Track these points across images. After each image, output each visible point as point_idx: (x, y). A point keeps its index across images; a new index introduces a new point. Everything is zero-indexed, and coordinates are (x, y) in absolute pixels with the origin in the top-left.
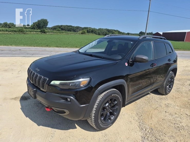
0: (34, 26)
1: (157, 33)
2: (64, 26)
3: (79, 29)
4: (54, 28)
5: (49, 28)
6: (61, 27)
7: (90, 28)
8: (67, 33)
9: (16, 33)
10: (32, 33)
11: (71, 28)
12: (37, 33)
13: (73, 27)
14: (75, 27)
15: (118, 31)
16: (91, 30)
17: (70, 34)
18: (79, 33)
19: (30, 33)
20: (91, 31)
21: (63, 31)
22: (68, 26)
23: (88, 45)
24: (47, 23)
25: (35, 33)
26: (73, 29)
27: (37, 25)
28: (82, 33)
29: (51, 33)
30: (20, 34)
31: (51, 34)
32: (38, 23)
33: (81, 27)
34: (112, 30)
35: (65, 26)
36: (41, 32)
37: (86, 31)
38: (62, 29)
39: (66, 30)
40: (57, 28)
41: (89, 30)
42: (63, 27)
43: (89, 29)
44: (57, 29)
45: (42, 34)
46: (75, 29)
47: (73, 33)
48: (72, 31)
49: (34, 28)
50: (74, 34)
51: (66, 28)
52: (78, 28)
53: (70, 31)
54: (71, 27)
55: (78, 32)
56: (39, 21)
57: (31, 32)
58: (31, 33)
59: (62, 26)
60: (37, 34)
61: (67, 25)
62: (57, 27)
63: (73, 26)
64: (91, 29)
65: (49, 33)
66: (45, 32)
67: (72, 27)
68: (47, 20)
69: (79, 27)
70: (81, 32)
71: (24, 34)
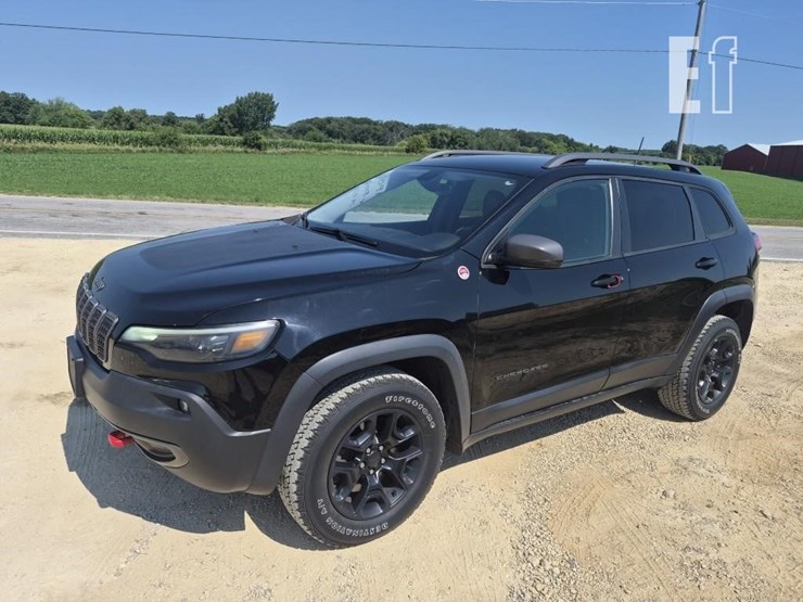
0: (221, 120)
1: (747, 147)
2: (336, 120)
3: (398, 131)
4: (300, 130)
5: (280, 130)
6: (328, 126)
7: (444, 127)
8: (349, 149)
9: (150, 148)
10: (211, 147)
11: (367, 130)
12: (229, 148)
13: (376, 123)
14: (381, 124)
15: (565, 139)
16: (446, 135)
17: (358, 153)
18: (396, 147)
19: (201, 148)
20: (447, 140)
21: (335, 142)
22: (355, 121)
23: (350, 194)
24: (273, 109)
25: (221, 147)
26: (375, 134)
27: (232, 118)
28: (408, 151)
29: (285, 150)
30: (166, 152)
31: (284, 154)
32: (238, 110)
33: (406, 126)
34: (538, 134)
35: (342, 122)
36: (244, 143)
37: (425, 142)
38: (330, 134)
39: (344, 138)
40: (310, 129)
41: (439, 137)
42: (333, 124)
43: (439, 131)
44: (310, 133)
45: (246, 152)
46: (380, 133)
47: (371, 150)
48: (370, 140)
49: (222, 129)
50: (374, 153)
51: (346, 127)
52: (393, 127)
53: (362, 142)
54: (366, 126)
55: (392, 144)
56: (239, 102)
57: (206, 143)
58: (207, 148)
59: (329, 120)
60: (229, 152)
61: (349, 118)
62: (310, 125)
63: (374, 119)
64: (450, 133)
65: (274, 150)
66: (259, 147)
67: (372, 126)
68: (271, 98)
69: (397, 123)
70: (405, 143)
71: (180, 152)
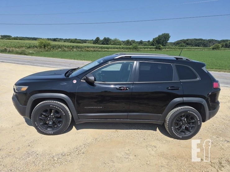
0: (153, 42)
2: (190, 40)
4: (177, 43)
6: (187, 42)
10: (146, 49)
13: (204, 40)
14: (206, 40)
18: (210, 48)
19: (143, 49)
21: (189, 47)
22: (197, 40)
24: (169, 38)
25: (149, 49)
26: (204, 44)
27: (157, 41)
28: (213, 49)
29: (168, 49)
31: (167, 51)
32: (159, 38)
35: (191, 40)
36: (156, 48)
37: (220, 46)
38: (188, 44)
39: (192, 45)
40: (181, 43)
42: (189, 41)
44: (181, 44)
45: (156, 50)
46: (206, 43)
48: (202, 45)
51: (193, 42)
52: (211, 41)
53: (198, 46)
54: (200, 41)
55: (210, 46)
56: (159, 36)
59: (187, 40)
60: (151, 50)
61: (195, 39)
62: (180, 42)
63: (204, 39)
65: (165, 50)
66: (160, 49)
68: (169, 34)
69: (213, 40)
71: (138, 51)
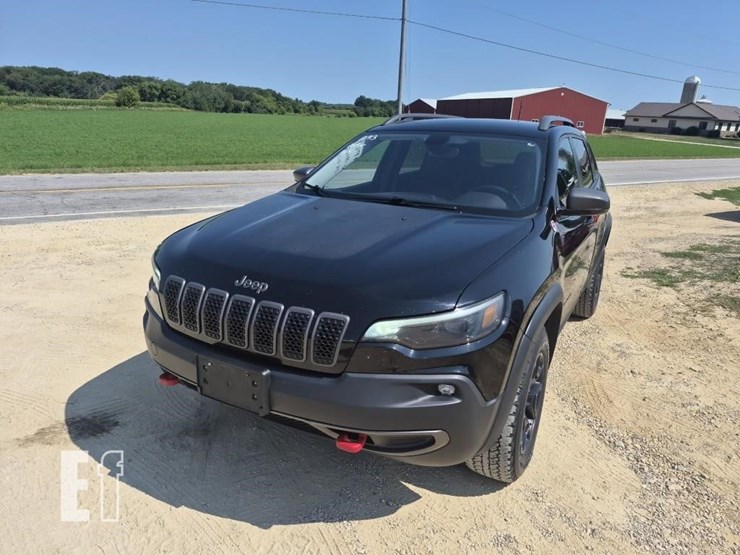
1: (419, 101)
2: (18, 70)
3: (98, 84)
6: (8, 77)
7: (150, 79)
8: (48, 103)
11: (60, 82)
13: (70, 74)
14: (77, 75)
15: (274, 94)
16: (155, 88)
17: (60, 107)
18: (100, 100)
20: (157, 93)
22: (43, 71)
26: (70, 86)
28: (118, 104)
33: (107, 78)
34: (248, 89)
37: (137, 95)
38: (13, 86)
39: (32, 90)
41: (148, 91)
42: (14, 74)
43: (147, 83)
46: (77, 85)
47: (79, 104)
48: (66, 93)
50: (80, 107)
51: (32, 78)
52: (92, 79)
53: (56, 94)
55: (94, 96)
59: (8, 70)
61: (34, 68)
63: (67, 70)
64: (159, 86)
67: (65, 78)
69: (97, 75)
70: (112, 96)
